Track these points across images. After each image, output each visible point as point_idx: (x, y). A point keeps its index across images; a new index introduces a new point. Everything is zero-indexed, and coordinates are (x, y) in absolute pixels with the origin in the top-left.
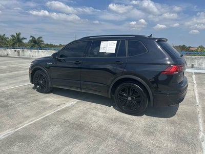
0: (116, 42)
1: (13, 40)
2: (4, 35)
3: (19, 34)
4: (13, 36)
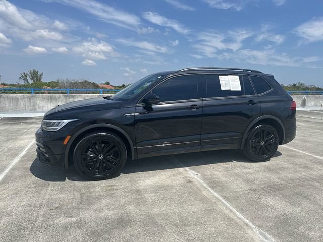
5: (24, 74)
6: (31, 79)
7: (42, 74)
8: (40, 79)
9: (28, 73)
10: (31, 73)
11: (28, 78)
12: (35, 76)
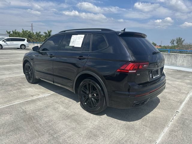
0: (83, 36)
1: (45, 36)
2: (40, 32)
3: (51, 31)
4: (45, 33)
5: (173, 40)
6: (176, 43)
7: (184, 40)
8: (182, 43)
9: (176, 39)
10: (177, 39)
11: (175, 42)
12: (179, 41)
